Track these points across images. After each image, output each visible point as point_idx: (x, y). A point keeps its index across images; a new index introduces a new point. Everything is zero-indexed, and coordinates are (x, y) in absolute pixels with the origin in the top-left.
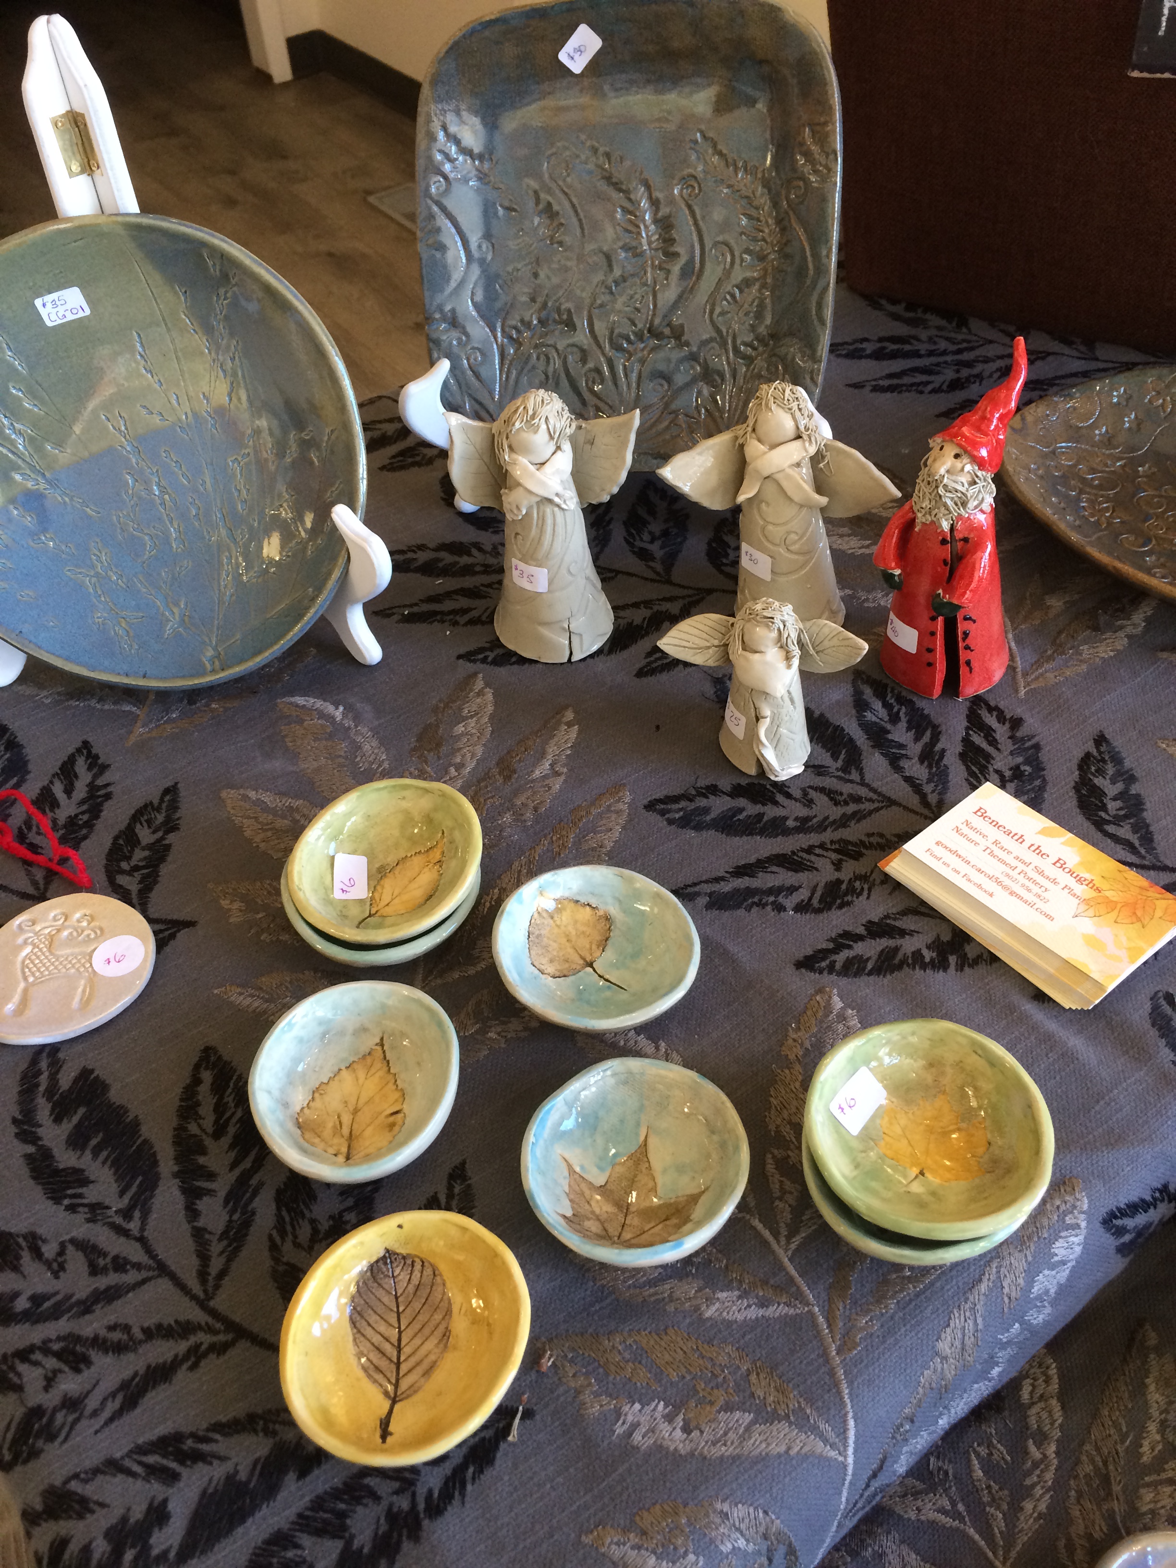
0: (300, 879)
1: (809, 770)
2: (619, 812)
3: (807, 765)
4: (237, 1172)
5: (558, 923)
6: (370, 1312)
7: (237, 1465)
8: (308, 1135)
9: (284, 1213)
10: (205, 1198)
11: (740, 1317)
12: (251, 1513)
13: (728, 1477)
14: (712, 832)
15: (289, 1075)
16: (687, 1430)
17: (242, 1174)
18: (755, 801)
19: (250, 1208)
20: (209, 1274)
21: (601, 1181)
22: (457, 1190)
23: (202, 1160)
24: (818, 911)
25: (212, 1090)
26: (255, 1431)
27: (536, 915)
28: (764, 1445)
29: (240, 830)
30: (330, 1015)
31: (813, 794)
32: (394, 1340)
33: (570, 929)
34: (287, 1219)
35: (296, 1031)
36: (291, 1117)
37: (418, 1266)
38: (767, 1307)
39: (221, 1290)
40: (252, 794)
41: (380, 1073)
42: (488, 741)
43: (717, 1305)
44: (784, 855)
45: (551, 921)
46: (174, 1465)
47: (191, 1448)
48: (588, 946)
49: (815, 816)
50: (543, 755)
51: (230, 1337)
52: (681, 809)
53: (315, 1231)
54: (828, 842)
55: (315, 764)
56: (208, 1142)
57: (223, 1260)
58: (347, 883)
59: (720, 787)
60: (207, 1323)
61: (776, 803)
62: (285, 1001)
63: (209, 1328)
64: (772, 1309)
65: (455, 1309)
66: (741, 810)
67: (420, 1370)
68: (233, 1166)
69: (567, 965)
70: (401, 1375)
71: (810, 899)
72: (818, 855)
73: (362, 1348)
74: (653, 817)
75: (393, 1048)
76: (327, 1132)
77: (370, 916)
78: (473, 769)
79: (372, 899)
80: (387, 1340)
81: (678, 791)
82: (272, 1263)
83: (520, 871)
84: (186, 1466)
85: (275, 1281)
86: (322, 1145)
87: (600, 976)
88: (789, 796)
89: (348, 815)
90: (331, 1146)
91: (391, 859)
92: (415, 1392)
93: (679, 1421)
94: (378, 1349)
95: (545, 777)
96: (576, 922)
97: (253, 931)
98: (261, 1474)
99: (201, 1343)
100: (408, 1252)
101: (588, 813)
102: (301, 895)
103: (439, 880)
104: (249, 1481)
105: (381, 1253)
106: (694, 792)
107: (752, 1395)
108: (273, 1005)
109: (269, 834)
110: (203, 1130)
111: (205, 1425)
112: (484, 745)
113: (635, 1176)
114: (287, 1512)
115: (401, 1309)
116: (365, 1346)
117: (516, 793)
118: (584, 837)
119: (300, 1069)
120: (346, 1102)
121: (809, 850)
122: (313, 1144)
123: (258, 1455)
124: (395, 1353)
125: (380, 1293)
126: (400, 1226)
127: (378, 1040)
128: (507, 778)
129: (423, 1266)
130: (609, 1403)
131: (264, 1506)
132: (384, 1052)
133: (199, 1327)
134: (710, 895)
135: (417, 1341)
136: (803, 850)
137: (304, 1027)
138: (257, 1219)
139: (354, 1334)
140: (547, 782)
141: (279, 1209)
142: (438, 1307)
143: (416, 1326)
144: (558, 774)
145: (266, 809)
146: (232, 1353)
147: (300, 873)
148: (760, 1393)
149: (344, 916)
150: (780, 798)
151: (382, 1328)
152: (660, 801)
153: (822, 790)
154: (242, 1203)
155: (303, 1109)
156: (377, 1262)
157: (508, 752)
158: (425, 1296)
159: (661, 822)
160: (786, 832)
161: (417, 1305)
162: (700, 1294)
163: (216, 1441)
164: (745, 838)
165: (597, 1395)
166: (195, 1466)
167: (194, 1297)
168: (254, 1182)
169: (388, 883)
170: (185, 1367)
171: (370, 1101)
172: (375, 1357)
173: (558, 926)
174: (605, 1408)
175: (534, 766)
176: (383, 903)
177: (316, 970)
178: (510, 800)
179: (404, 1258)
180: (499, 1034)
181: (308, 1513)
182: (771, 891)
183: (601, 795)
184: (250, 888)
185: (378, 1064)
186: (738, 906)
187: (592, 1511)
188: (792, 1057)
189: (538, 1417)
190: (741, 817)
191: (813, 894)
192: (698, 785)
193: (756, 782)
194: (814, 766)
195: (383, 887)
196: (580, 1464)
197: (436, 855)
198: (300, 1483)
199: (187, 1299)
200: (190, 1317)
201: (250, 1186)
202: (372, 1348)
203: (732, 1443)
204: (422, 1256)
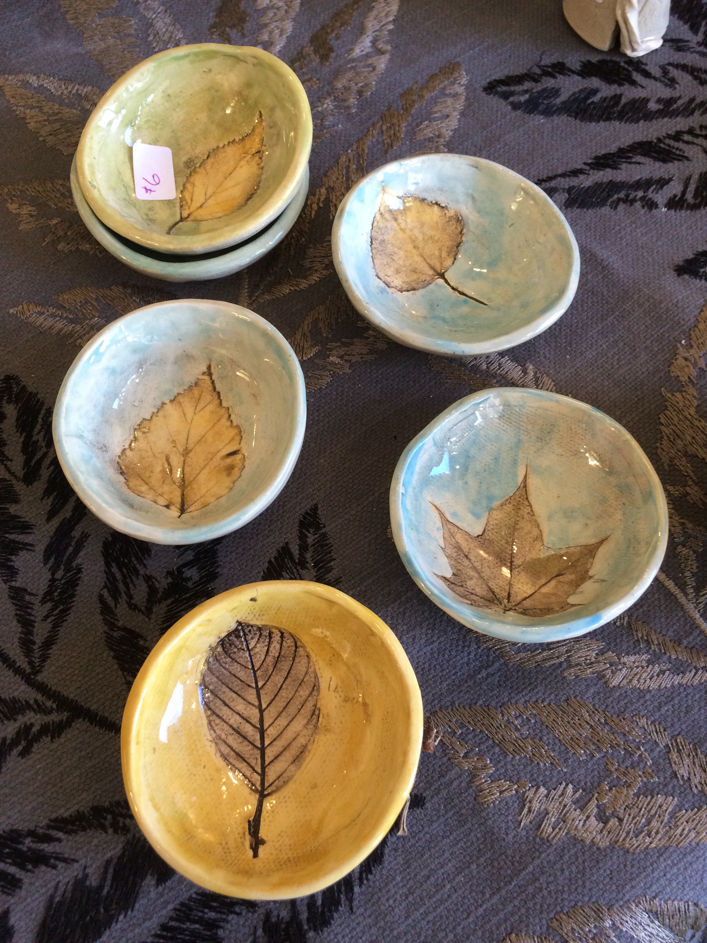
0: (93, 173)
1: (667, 45)
2: (455, 96)
3: (666, 40)
4: (56, 522)
5: (403, 225)
6: (225, 689)
7: (85, 867)
8: (134, 482)
9: (115, 570)
10: (21, 553)
11: (654, 685)
12: (108, 924)
13: (656, 874)
14: (564, 117)
15: (103, 413)
16: (602, 817)
17: (62, 524)
18: (610, 81)
19: (74, 565)
20: (34, 643)
21: (477, 530)
22: (310, 540)
23: (13, 509)
24: (694, 207)
25: (18, 427)
26: (104, 828)
27: (378, 217)
28: (693, 834)
29: (21, 122)
30: (144, 341)
31: (674, 73)
32: (255, 720)
33: (416, 232)
34: (118, 576)
35: (105, 362)
36: (111, 461)
37: (277, 637)
38: (683, 673)
39: (49, 661)
40: (33, 80)
41: (211, 407)
42: (298, 15)
43: (624, 671)
44: (650, 143)
45: (395, 225)
46: (13, 870)
47: (29, 849)
48: (437, 253)
49: (680, 98)
50: (361, 30)
51: (65, 715)
52: (526, 91)
53: (152, 590)
54: (697, 127)
55: (103, 45)
56: (19, 487)
57: (48, 625)
58: (151, 180)
59: (568, 65)
60: (36, 701)
61: (633, 83)
62: (93, 321)
63: (39, 706)
64: (689, 675)
65: (323, 685)
66: (594, 92)
67: (288, 756)
68: (51, 515)
69: (415, 277)
70: (267, 761)
71: (684, 193)
72: (688, 143)
73: (218, 732)
74: (494, 101)
75: (222, 378)
76: (156, 478)
77: (182, 220)
78: (284, 47)
79: (182, 200)
80: (248, 721)
81: (520, 71)
82: (106, 628)
83: (348, 167)
84: (28, 871)
85: (111, 649)
86: (150, 496)
87: (453, 288)
88: (647, 75)
89: (145, 92)
90: (161, 495)
91: (201, 150)
92: (285, 783)
93: (592, 807)
94: (238, 733)
95: (368, 56)
96: (422, 225)
97: (47, 240)
98: (114, 879)
99: (32, 725)
100: (263, 623)
101: (421, 97)
102: (95, 193)
103: (260, 176)
104: (101, 887)
105: (233, 626)
106: (538, 71)
107: (675, 775)
108: (78, 327)
109: (57, 126)
110: (13, 474)
111: (45, 822)
112: (294, 20)
113: (516, 523)
114: (148, 924)
115: (260, 684)
116: (223, 730)
117: (337, 74)
118: (418, 125)
119: (115, 406)
120: (174, 441)
121: (677, 136)
122: (139, 494)
123: (109, 855)
124: (258, 737)
125: (236, 668)
126: (253, 600)
127: (205, 369)
128: (324, 58)
129: (282, 636)
130: (509, 789)
131: (121, 917)
132: (213, 382)
133: (28, 706)
134: (569, 190)
135: (282, 722)
136: (669, 136)
137: (114, 356)
138: (85, 577)
139: (208, 717)
140: (370, 61)
141: (108, 565)
142: (303, 680)
143: (280, 703)
144: (381, 52)
145: (51, 97)
146: (68, 735)
147: (91, 166)
148: (683, 772)
149: (151, 221)
150: (637, 77)
151: (240, 706)
152: (500, 82)
153: (684, 67)
154: (65, 558)
155: (124, 451)
156: (229, 635)
157: (323, 28)
158: (286, 668)
159: (504, 106)
160: (649, 116)
161: (278, 679)
162: (601, 658)
163: (59, 840)
164: (602, 124)
165: (494, 779)
166: (36, 871)
167: (18, 671)
168: (76, 534)
169: (198, 179)
170: (15, 752)
171: (201, 440)
172: (234, 741)
173: (402, 230)
174: (506, 794)
175: (354, 42)
176: (195, 205)
177: (125, 285)
178: (330, 83)
179: (260, 629)
180: (341, 357)
181: (173, 923)
182: (638, 185)
183: (433, 77)
184: (40, 189)
185: (208, 397)
186: (602, 203)
187: (502, 915)
188: (684, 379)
189: (428, 805)
190: (596, 99)
191: (686, 186)
192: (543, 63)
193: (609, 58)
194: (672, 40)
195: (194, 185)
196: (482, 860)
197: (254, 144)
198: (160, 888)
199: (11, 673)
200: (16, 694)
201: (72, 538)
202: (232, 731)
203: (657, 833)
204: (282, 627)
